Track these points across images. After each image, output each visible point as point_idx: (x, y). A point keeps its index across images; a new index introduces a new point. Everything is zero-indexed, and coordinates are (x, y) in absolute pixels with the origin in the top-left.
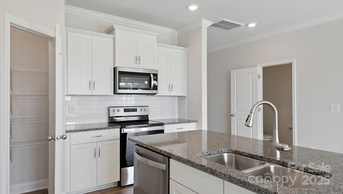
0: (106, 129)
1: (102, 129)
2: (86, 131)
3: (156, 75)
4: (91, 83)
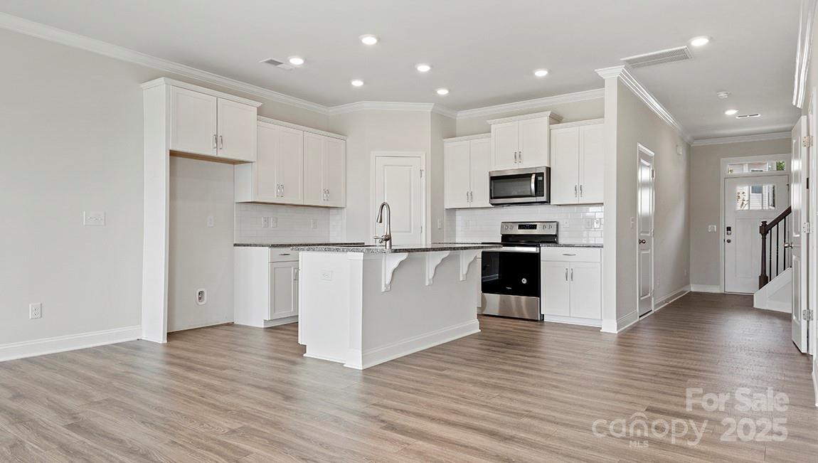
3: (541, 174)
4: (469, 194)
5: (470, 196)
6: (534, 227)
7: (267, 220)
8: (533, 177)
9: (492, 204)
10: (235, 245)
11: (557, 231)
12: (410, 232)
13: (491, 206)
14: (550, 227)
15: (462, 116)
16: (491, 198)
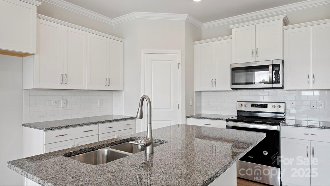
0: (213, 119)
1: (210, 119)
2: (198, 118)
3: (278, 65)
4: (213, 81)
5: (214, 82)
6: (266, 106)
7: (57, 103)
8: (271, 67)
9: (232, 89)
10: (23, 125)
11: (285, 110)
12: (170, 108)
13: (232, 90)
14: (279, 107)
15: (206, 26)
16: (233, 84)
